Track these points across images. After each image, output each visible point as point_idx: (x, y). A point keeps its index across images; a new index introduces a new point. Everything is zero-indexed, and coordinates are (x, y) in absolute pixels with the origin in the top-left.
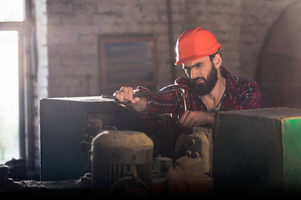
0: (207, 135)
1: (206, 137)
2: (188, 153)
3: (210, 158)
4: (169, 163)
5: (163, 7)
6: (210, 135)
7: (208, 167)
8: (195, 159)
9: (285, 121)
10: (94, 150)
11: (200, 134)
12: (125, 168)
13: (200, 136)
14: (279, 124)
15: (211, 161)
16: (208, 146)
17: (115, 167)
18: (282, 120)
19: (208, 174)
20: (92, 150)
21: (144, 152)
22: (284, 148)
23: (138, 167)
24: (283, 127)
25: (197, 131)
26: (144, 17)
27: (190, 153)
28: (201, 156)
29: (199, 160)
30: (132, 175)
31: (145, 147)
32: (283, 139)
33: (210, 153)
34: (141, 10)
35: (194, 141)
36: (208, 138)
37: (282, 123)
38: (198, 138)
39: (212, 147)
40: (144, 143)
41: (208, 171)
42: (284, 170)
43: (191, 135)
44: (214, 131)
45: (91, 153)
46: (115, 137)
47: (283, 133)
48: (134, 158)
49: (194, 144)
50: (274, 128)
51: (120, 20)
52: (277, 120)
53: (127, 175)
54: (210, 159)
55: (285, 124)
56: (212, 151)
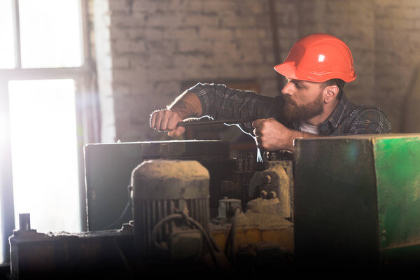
0: (285, 169)
1: (284, 172)
2: (263, 193)
3: (291, 198)
4: (236, 205)
5: (269, 43)
6: (289, 168)
7: (288, 210)
8: (271, 200)
9: (378, 141)
10: (134, 184)
11: (277, 168)
12: (172, 204)
13: (276, 171)
14: (370, 145)
15: (293, 202)
16: (288, 183)
17: (159, 204)
18: (373, 140)
19: (288, 219)
20: (132, 185)
21: (197, 183)
22: (377, 177)
23: (189, 201)
24: (375, 149)
25: (273, 165)
26: (242, 57)
27: (265, 193)
28: (278, 196)
29: (277, 201)
30: (181, 213)
31: (197, 177)
32: (376, 164)
33: (290, 191)
34: (238, 47)
35: (269, 177)
36: (286, 172)
37: (374, 144)
38: (274, 173)
39: (292, 184)
40: (196, 172)
41: (289, 216)
42: (379, 205)
43: (267, 171)
44: (294, 163)
45: (131, 189)
46: (158, 166)
47: (375, 157)
48: (183, 190)
49: (269, 181)
50: (365, 152)
51: (210, 62)
52: (367, 141)
53: (175, 212)
54: (291, 200)
55: (377, 145)
56: (292, 189)
